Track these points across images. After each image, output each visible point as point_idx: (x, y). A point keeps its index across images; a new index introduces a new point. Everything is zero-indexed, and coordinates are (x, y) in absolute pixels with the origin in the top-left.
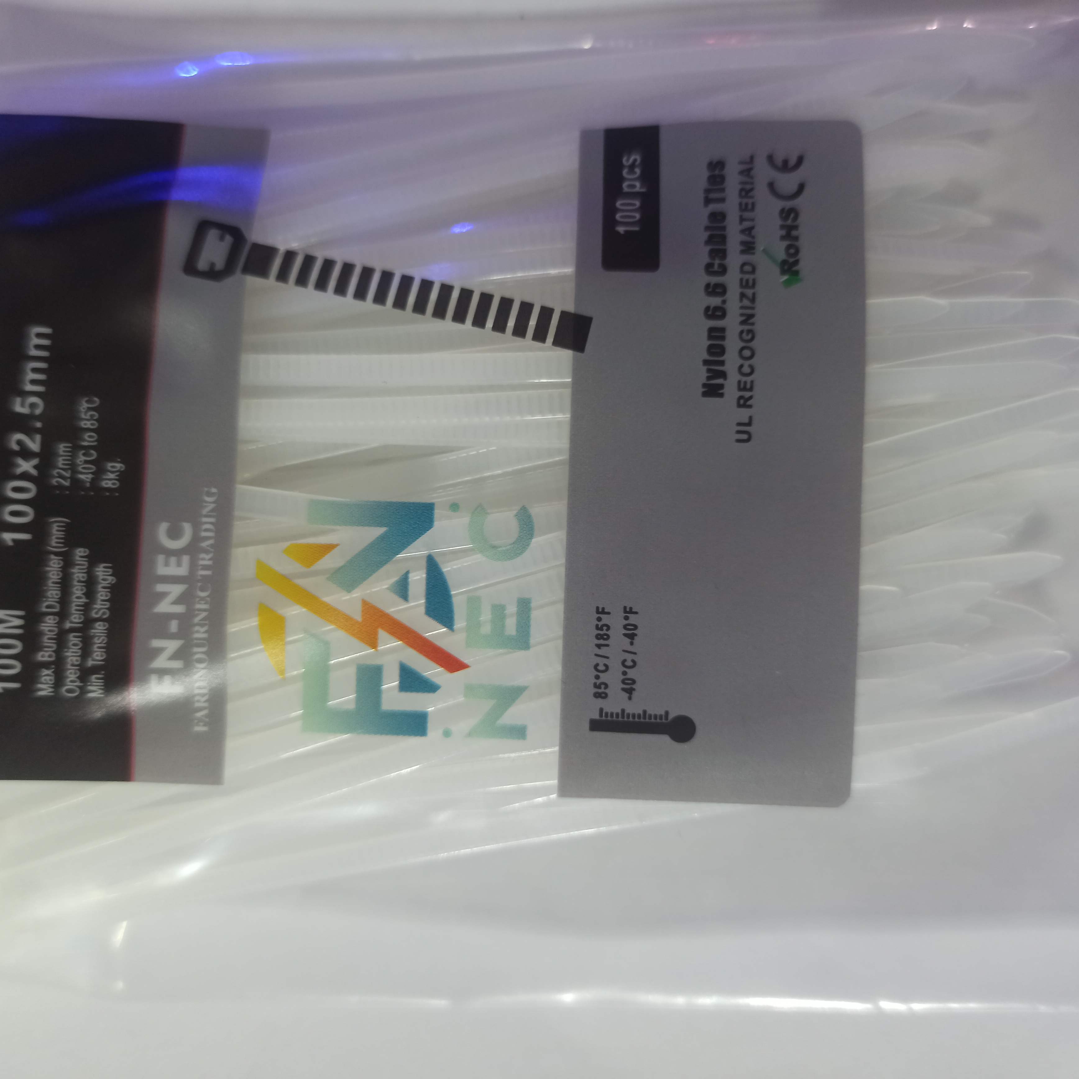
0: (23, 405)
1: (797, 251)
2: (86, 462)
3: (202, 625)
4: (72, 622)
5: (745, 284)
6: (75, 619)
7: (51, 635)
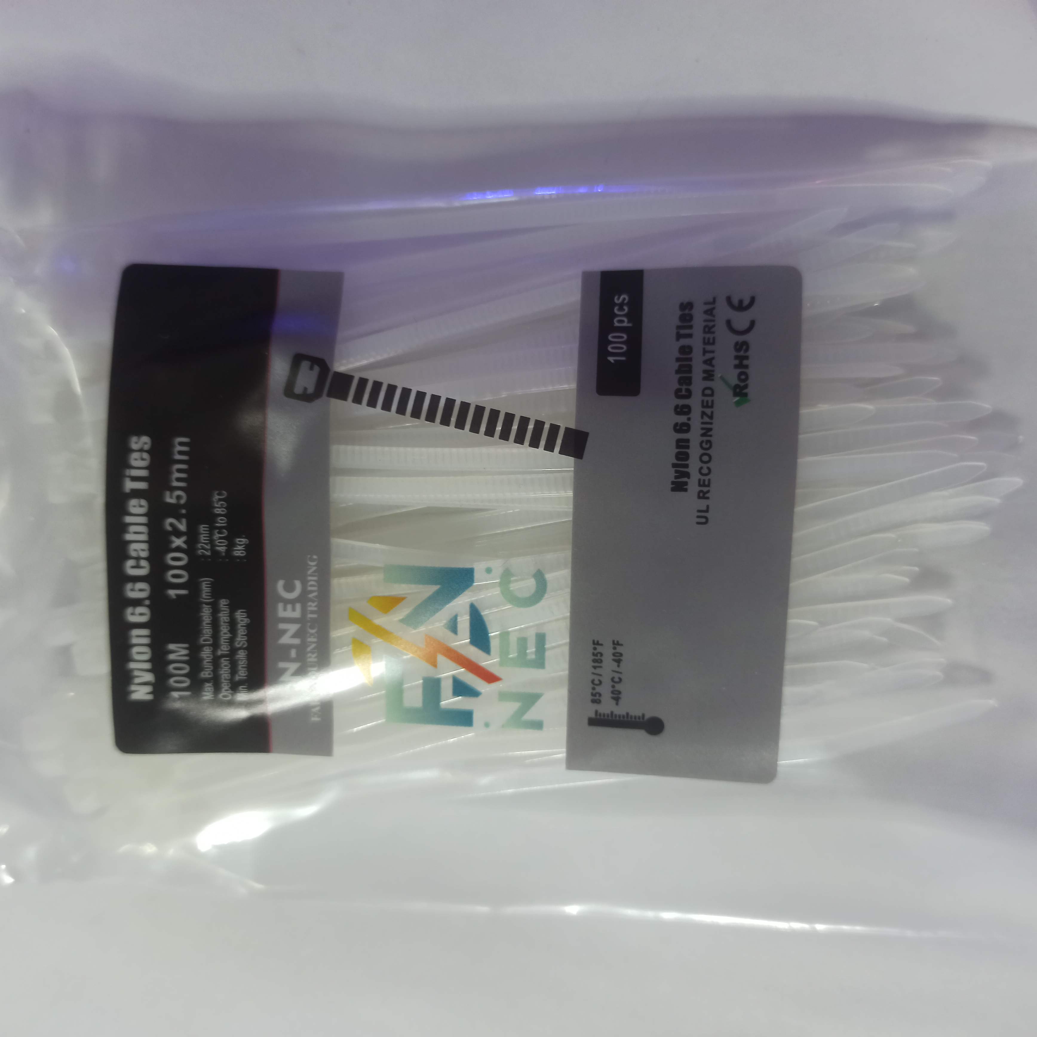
0: (171, 497)
1: (747, 378)
2: (221, 538)
3: (313, 653)
4: (222, 651)
5: (705, 405)
6: (224, 648)
7: (209, 660)
